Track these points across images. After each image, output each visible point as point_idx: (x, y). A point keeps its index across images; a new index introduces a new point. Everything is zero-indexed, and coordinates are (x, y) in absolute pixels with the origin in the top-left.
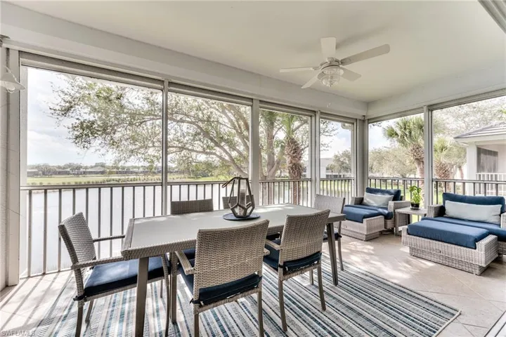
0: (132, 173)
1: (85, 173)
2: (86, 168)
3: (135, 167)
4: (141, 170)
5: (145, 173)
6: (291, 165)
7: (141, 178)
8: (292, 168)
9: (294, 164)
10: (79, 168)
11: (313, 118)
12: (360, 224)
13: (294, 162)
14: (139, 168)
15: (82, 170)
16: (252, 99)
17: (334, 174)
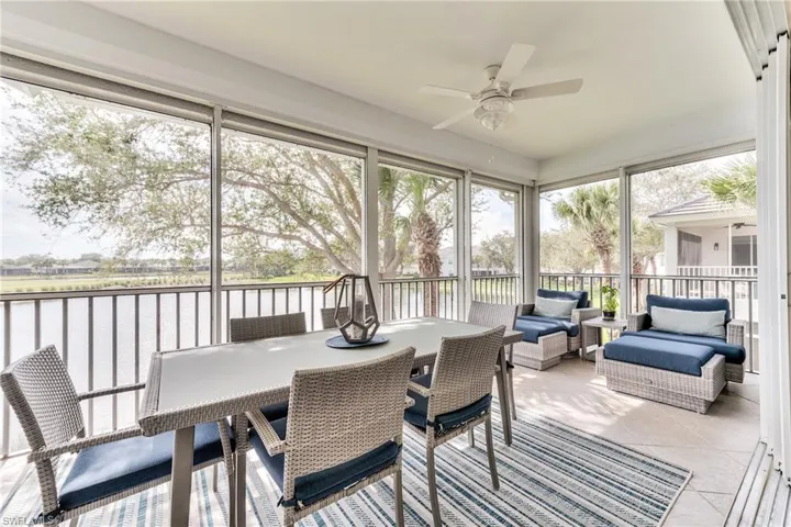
0: (151, 270)
1: (60, 271)
2: (64, 263)
3: (156, 261)
4: (168, 265)
5: (174, 270)
6: (424, 255)
7: (169, 280)
8: (425, 260)
9: (429, 254)
10: (48, 263)
11: (461, 182)
12: (534, 345)
13: (428, 250)
14: (163, 262)
15: (55, 266)
16: (366, 147)
17: (481, 269)
